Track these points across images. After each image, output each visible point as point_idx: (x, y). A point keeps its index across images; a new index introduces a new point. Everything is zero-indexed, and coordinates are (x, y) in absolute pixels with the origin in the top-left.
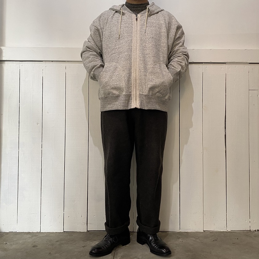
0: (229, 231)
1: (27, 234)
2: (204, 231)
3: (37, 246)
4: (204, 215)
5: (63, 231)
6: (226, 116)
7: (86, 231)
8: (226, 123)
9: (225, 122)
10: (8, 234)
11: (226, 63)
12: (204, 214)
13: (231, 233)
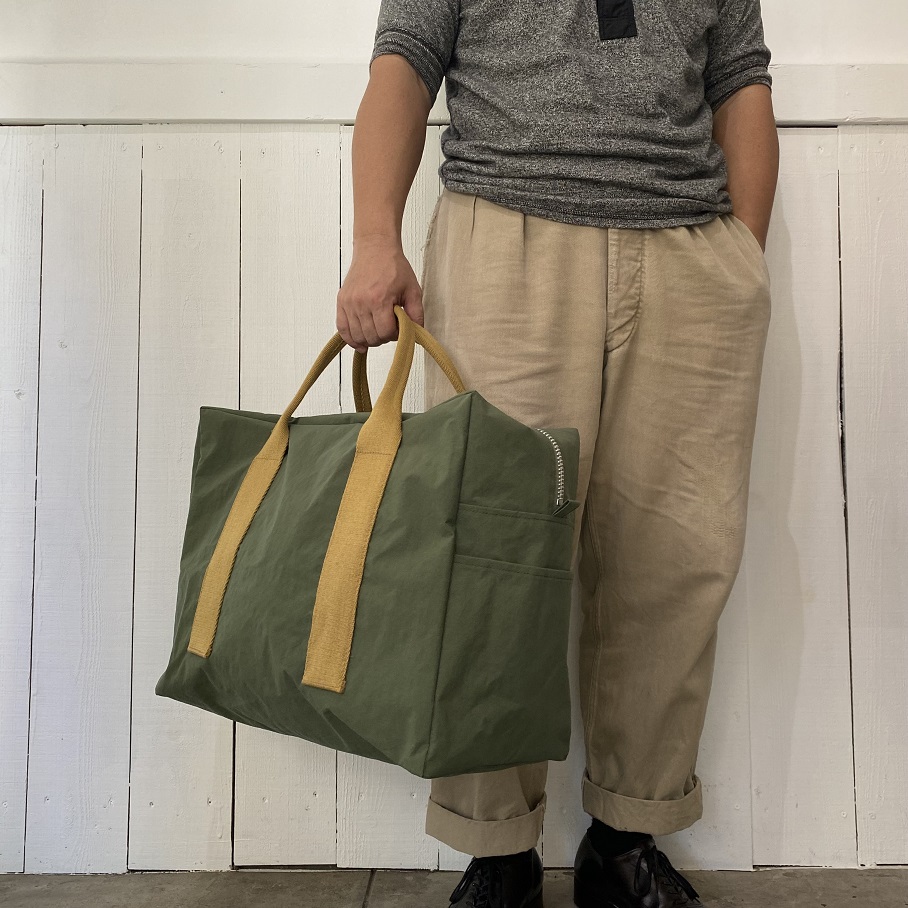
0: (868, 867)
2: (754, 867)
4: (754, 793)
5: (125, 871)
6: (841, 354)
7: (226, 867)
8: (845, 385)
9: (841, 383)
11: (836, 127)
12: (754, 788)
13: (880, 875)
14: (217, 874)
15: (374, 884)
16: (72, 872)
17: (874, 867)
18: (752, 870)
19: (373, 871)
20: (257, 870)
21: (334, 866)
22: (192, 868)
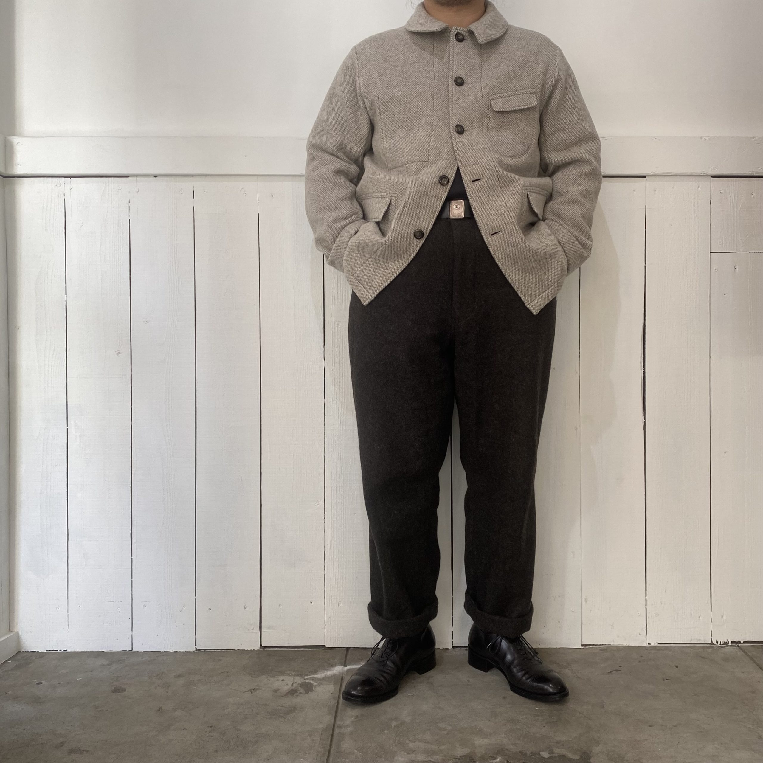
0: (652, 644)
1: (96, 657)
2: (582, 645)
3: (124, 690)
4: (583, 601)
5: (194, 649)
6: (644, 326)
7: (257, 647)
8: (646, 346)
10: (42, 657)
11: (645, 177)
12: (583, 598)
13: (658, 650)
14: (252, 651)
15: (348, 657)
16: (162, 650)
17: (656, 644)
18: (581, 647)
19: (348, 649)
20: (276, 649)
21: (324, 646)
22: (236, 648)
